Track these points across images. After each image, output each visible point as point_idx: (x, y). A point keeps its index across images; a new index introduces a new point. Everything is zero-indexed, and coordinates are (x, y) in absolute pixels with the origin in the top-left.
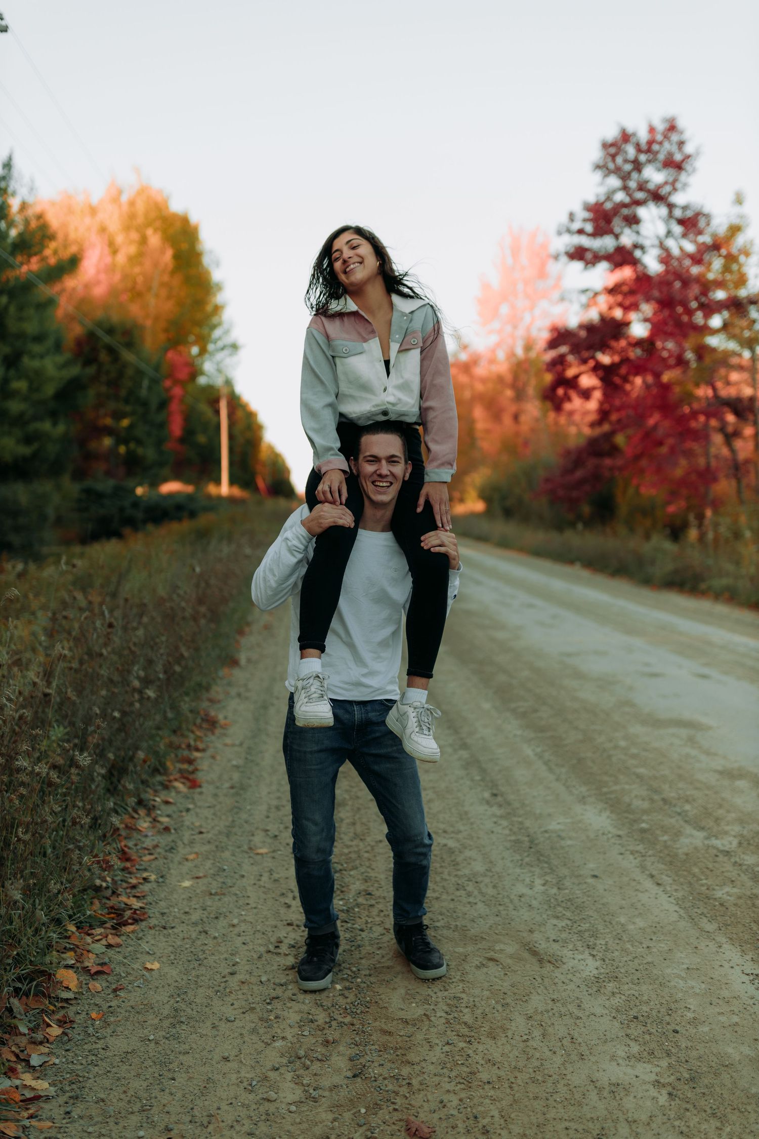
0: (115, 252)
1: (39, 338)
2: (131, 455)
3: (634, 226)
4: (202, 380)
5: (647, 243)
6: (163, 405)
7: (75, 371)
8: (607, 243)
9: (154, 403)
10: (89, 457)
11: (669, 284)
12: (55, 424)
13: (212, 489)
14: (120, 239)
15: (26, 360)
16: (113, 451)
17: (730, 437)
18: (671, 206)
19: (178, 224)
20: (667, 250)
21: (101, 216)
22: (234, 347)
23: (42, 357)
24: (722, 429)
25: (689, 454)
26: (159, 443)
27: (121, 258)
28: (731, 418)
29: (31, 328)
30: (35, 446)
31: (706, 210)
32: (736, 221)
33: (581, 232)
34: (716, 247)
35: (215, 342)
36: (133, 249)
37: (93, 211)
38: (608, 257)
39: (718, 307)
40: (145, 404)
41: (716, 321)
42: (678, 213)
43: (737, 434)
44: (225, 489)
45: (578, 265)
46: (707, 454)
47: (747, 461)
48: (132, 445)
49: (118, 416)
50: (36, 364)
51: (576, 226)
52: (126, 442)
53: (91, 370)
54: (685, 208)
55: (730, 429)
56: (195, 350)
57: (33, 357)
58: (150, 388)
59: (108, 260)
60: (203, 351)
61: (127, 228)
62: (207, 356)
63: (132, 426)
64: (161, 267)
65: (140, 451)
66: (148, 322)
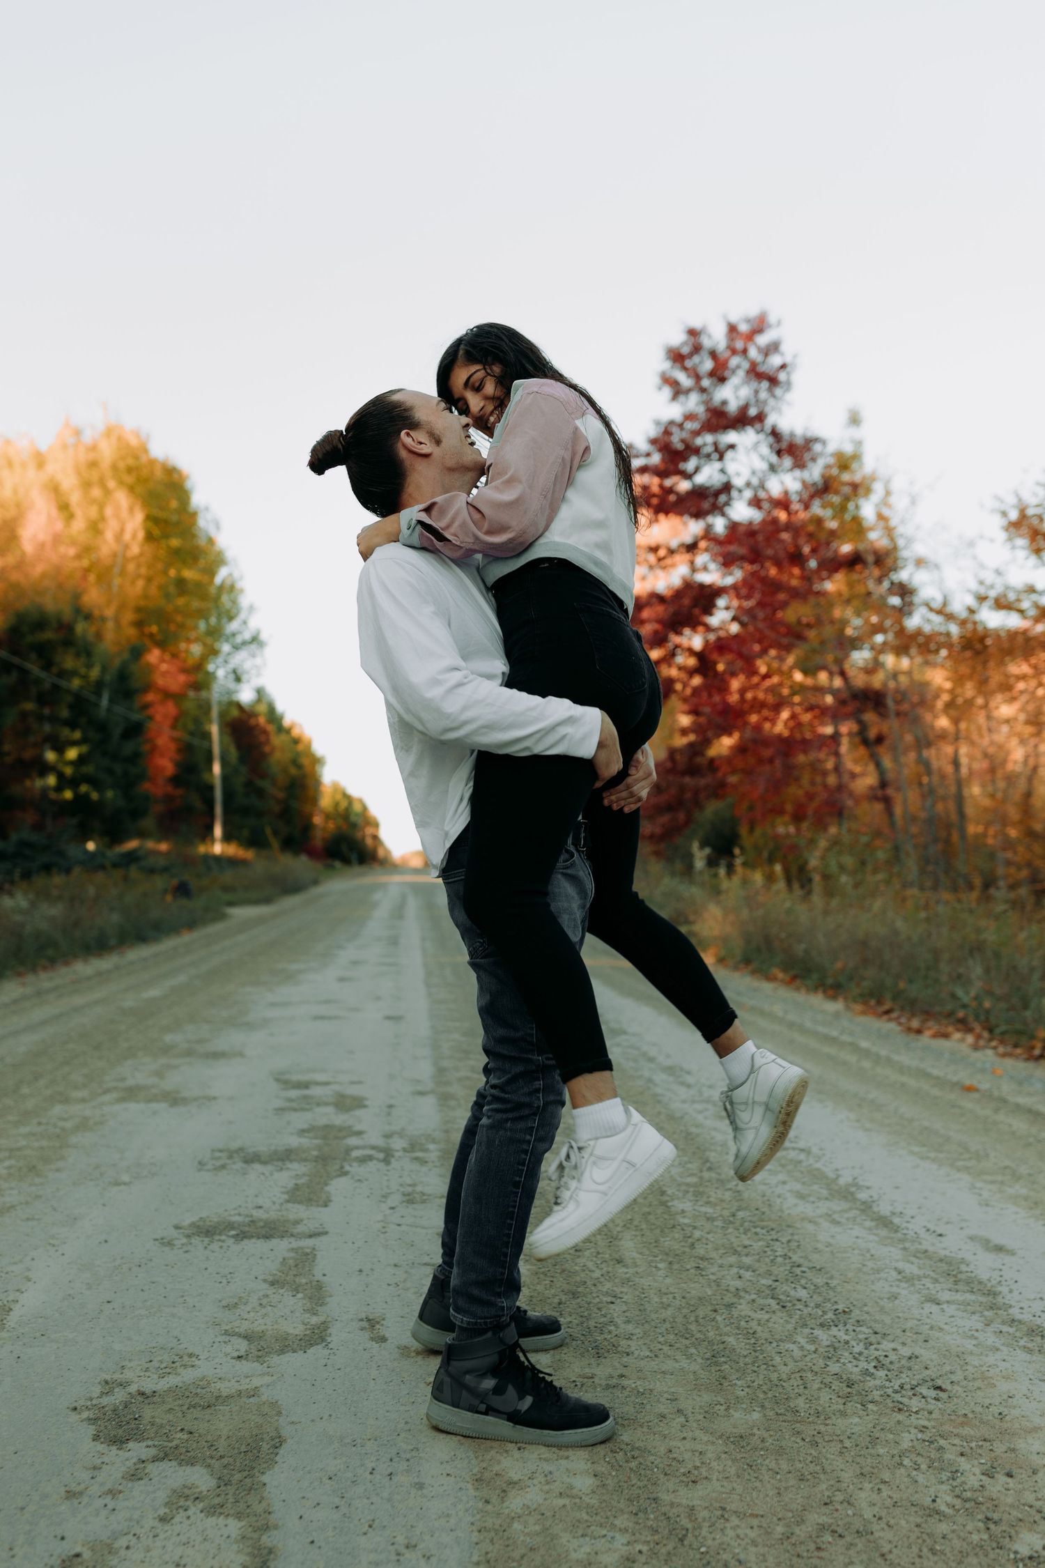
0: (69, 517)
9: (118, 726)
13: (202, 849)
14: (75, 498)
16: (53, 796)
19: (159, 474)
21: (51, 468)
22: (255, 640)
26: (129, 783)
35: (230, 638)
37: (40, 460)
40: (102, 728)
44: (218, 849)
48: (84, 788)
49: (63, 745)
52: (74, 784)
58: (112, 707)
59: (59, 526)
60: (211, 651)
61: (86, 484)
62: (218, 658)
63: (81, 760)
64: (127, 536)
65: (95, 796)
66: (109, 612)
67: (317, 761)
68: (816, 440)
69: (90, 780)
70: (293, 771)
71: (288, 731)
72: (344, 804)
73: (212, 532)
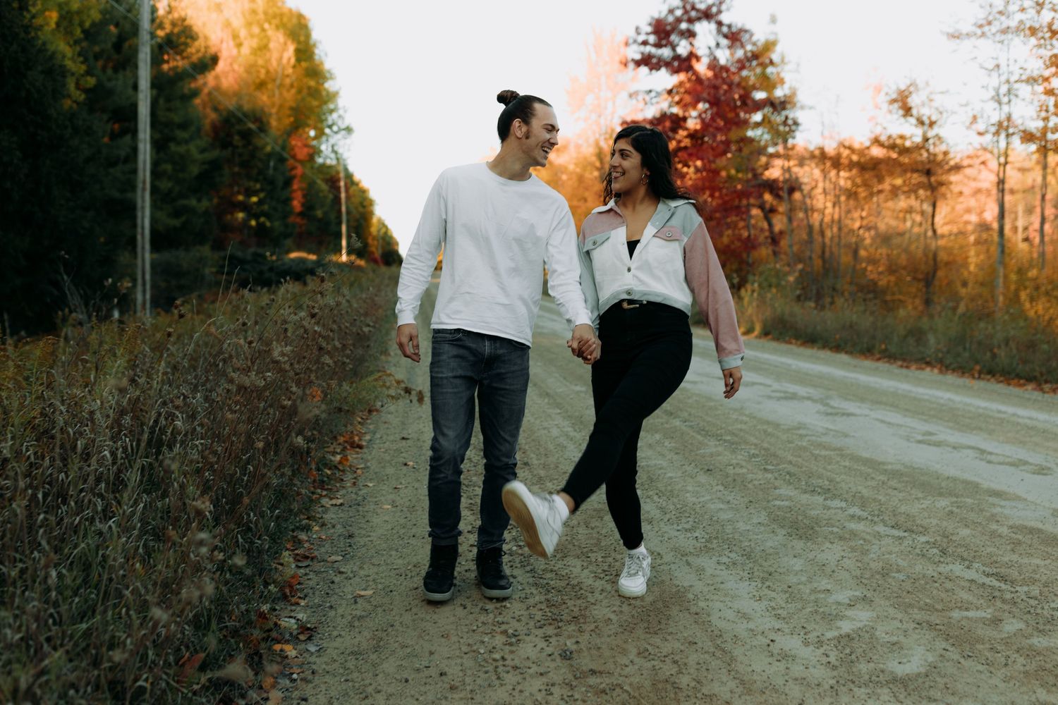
0: (239, 45)
1: (184, 126)
2: (260, 226)
3: (691, 39)
4: (320, 160)
5: (699, 53)
6: (288, 182)
7: (215, 154)
8: (666, 52)
9: (280, 181)
10: (226, 228)
11: (716, 88)
12: (199, 200)
13: (334, 258)
14: (243, 33)
15: (173, 147)
16: (245, 224)
17: (769, 212)
18: (720, 24)
20: (715, 59)
21: (226, 12)
22: (349, 130)
23: (187, 142)
24: (762, 207)
25: (734, 226)
26: (285, 216)
27: (245, 50)
28: (768, 197)
29: (177, 118)
30: (183, 218)
31: (747, 27)
32: (772, 38)
33: (645, 43)
34: (755, 56)
35: (330, 127)
36: (254, 43)
37: (218, 7)
38: (668, 64)
39: (758, 106)
40: (272, 182)
41: (757, 117)
42: (725, 29)
43: (773, 210)
44: (344, 258)
45: (644, 70)
46: (747, 227)
47: (781, 233)
48: (262, 219)
49: (249, 193)
50: (182, 149)
51: (641, 38)
52: (257, 217)
53: (227, 153)
54: (729, 26)
55: (768, 206)
56: (312, 133)
57: (179, 143)
58: (275, 169)
59: (235, 52)
60: (321, 134)
61: (249, 25)
62: (324, 138)
63: (260, 202)
64: (285, 61)
65: (268, 224)
66: (274, 111)
67: (371, 203)
68: (746, 31)
69: (267, 216)
70: (361, 209)
71: (357, 184)
72: (383, 230)
73: (324, 58)
